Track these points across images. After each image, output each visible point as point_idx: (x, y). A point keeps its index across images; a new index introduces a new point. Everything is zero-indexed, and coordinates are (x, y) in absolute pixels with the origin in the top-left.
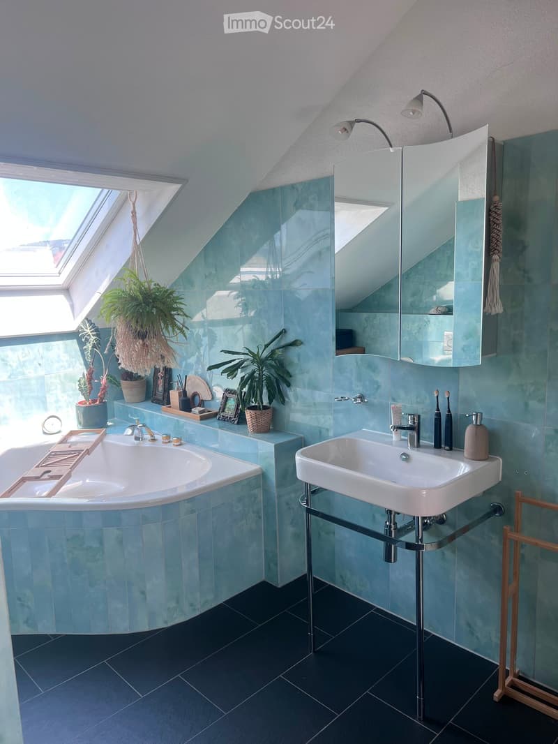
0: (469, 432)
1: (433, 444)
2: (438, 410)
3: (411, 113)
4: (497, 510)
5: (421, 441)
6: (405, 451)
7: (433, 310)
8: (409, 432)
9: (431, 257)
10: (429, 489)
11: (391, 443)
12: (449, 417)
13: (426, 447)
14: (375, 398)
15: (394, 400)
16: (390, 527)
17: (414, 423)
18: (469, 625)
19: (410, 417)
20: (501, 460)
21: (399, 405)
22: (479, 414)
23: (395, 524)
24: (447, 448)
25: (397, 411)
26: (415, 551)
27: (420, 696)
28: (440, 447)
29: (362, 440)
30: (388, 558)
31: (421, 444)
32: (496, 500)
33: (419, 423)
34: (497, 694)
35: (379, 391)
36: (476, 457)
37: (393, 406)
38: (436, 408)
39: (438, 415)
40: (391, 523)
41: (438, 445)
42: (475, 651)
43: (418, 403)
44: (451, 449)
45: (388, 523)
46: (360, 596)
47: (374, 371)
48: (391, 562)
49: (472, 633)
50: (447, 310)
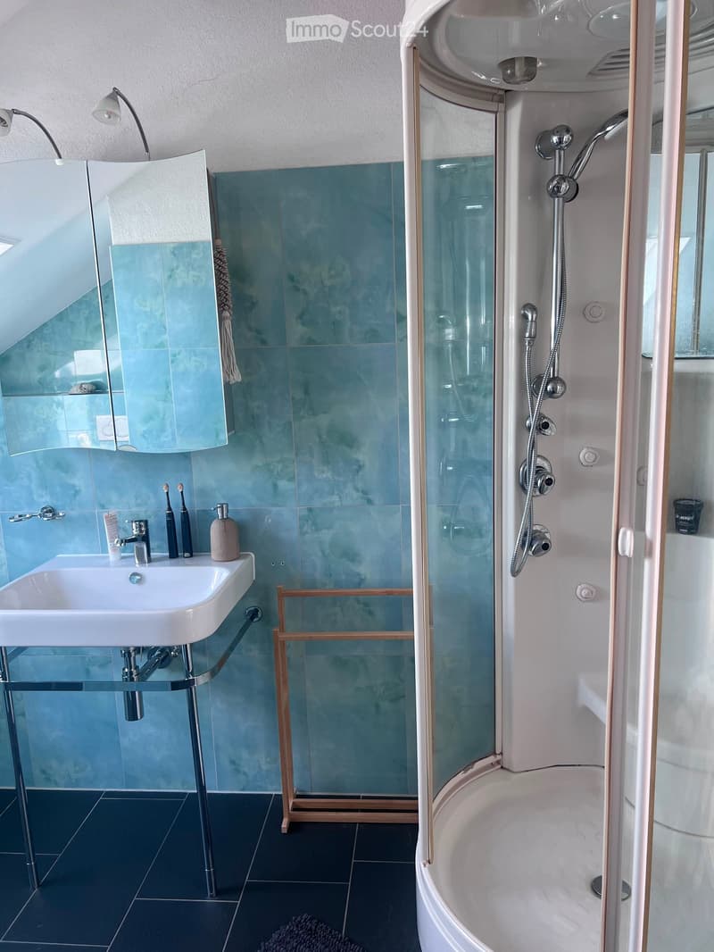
0: (215, 530)
1: (168, 554)
2: (170, 509)
3: (106, 116)
4: (254, 614)
5: (152, 554)
6: (133, 570)
7: (75, 389)
8: (135, 545)
9: (61, 317)
10: (194, 607)
11: (107, 565)
12: (185, 515)
13: (160, 559)
14: (72, 509)
15: (103, 507)
16: (131, 673)
17: (141, 531)
18: (233, 762)
19: (134, 524)
20: (253, 556)
21: (112, 512)
22: (224, 506)
23: (136, 668)
24: (186, 554)
25: (113, 521)
26: (185, 690)
27: (209, 869)
28: (177, 556)
29: (65, 569)
30: (132, 715)
31: (152, 557)
32: (252, 604)
33: (147, 531)
34: (285, 825)
35: (78, 498)
36: (228, 557)
37: (106, 514)
38: (167, 507)
39: (171, 515)
40: (131, 668)
41: (174, 554)
42: (243, 790)
43: (138, 505)
44: (192, 556)
45: (126, 670)
46: (77, 786)
47: (67, 472)
48: (137, 719)
49: (237, 771)
50: (94, 388)
